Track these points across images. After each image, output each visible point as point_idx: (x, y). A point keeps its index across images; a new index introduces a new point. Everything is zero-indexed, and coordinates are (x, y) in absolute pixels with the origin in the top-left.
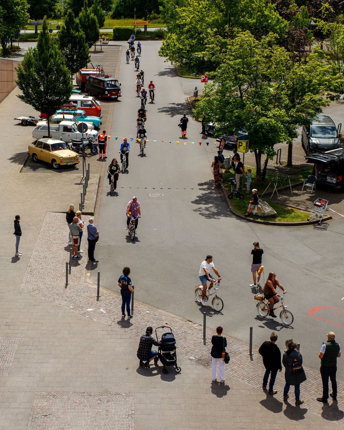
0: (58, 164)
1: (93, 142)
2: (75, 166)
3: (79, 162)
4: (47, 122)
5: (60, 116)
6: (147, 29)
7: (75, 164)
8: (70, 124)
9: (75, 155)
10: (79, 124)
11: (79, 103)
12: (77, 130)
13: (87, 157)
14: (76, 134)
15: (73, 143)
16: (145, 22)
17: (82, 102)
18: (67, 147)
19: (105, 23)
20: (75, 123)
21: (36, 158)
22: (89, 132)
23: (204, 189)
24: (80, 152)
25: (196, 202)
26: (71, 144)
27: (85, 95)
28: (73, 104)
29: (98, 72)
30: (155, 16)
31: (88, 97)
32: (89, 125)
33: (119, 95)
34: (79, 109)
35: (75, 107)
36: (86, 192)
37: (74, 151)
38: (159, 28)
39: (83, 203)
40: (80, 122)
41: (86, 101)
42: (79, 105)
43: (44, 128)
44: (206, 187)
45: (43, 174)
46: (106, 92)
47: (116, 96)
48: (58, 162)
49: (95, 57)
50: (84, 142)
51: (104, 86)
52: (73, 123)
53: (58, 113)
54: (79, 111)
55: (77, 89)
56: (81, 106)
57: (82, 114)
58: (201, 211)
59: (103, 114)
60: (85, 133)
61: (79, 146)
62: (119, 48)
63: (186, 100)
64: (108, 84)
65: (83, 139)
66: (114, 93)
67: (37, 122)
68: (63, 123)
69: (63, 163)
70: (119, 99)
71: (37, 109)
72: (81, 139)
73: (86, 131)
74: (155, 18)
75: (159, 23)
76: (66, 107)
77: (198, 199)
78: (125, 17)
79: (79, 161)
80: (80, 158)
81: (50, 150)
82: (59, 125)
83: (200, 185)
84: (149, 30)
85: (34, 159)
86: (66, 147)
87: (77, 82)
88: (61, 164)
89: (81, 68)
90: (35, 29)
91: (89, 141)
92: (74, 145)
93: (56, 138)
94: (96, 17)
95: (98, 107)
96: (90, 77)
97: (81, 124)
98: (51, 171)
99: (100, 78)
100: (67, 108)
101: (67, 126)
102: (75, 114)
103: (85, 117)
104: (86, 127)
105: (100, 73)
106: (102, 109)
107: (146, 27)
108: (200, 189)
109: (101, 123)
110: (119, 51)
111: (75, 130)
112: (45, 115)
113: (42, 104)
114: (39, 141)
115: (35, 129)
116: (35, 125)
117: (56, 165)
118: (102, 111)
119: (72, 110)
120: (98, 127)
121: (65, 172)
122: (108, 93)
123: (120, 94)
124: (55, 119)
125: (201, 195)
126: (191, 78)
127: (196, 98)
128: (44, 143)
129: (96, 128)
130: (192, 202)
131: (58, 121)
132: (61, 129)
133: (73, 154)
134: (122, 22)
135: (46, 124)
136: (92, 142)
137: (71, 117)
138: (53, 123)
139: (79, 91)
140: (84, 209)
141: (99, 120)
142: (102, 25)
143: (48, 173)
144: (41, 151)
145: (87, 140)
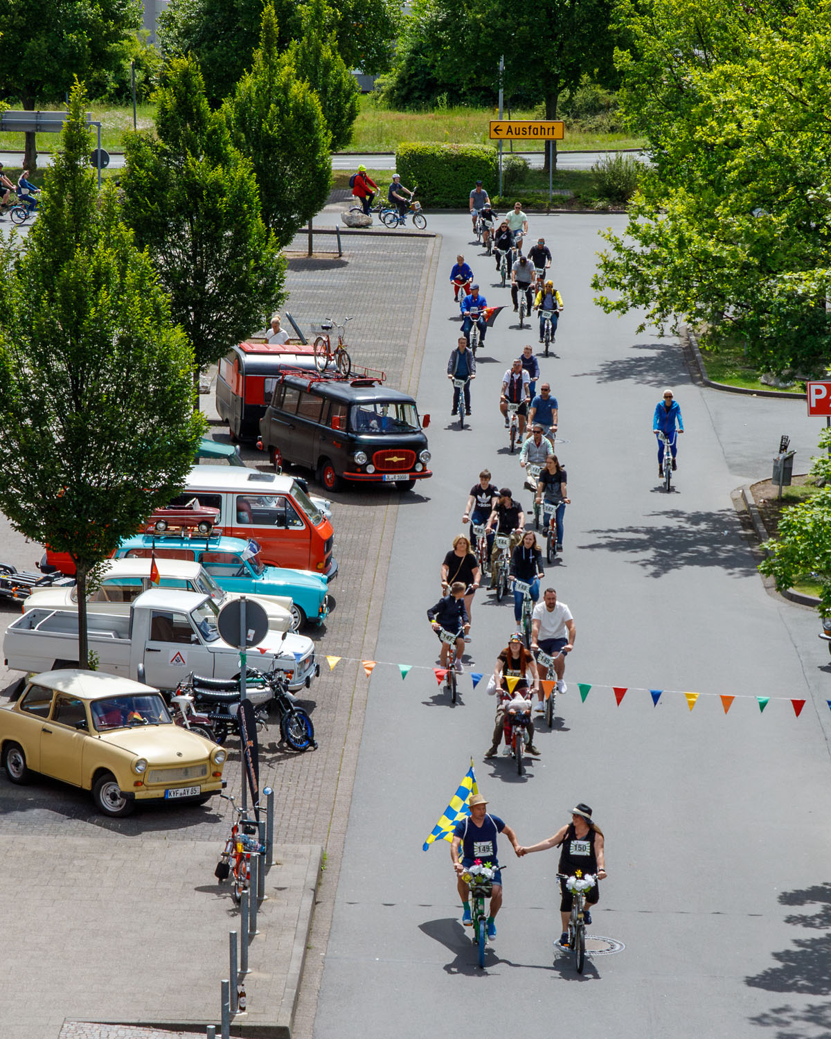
0: (123, 794)
1: (293, 692)
2: (207, 804)
3: (224, 785)
4: (72, 595)
5: (140, 567)
6: (555, 161)
7: (206, 796)
8: (182, 603)
9: (207, 754)
10: (225, 603)
11: (229, 504)
12: (215, 635)
13: (264, 759)
14: (213, 652)
15: (195, 694)
16: (548, 125)
17: (243, 500)
18: (170, 715)
19: (357, 125)
20: (209, 601)
21: (17, 764)
22: (272, 642)
23: (806, 921)
24: (229, 738)
25: (769, 981)
26: (188, 698)
27: (259, 468)
28: (198, 508)
29: (322, 361)
30: (596, 99)
31: (271, 479)
32: (277, 609)
33: (419, 468)
34: (229, 532)
35: (208, 522)
36: (253, 928)
37: (201, 733)
38: (613, 155)
39: (237, 978)
40: (232, 596)
41: (261, 496)
42: (227, 516)
43: (57, 620)
44: (813, 909)
45: (51, 840)
46: (360, 457)
47: (407, 477)
48: (124, 783)
49: (310, 287)
50: (248, 691)
51: (349, 429)
52: (200, 598)
53: (130, 553)
54: (228, 545)
55: (218, 439)
56: (239, 520)
57: (244, 558)
58: (788, 1023)
59: (345, 561)
60: (254, 649)
61: (225, 711)
62: (423, 249)
63: (735, 500)
64: (366, 418)
65: (244, 677)
66: (395, 459)
67: (25, 590)
68: (150, 599)
69: (148, 788)
70: (419, 487)
71: (29, 529)
72: (237, 677)
73: (259, 637)
74: (595, 108)
75: (613, 130)
76: (167, 524)
77: (779, 965)
78: (456, 100)
79: (224, 779)
80: (227, 764)
81: (83, 727)
82: (132, 610)
83: (791, 898)
84: (566, 162)
85: (11, 768)
86: (163, 716)
87: (221, 406)
88: (139, 795)
89: (242, 336)
90: (22, 148)
91: (272, 686)
92: (201, 703)
93: (116, 670)
94: (314, 99)
95: (320, 528)
96: (284, 384)
97: (235, 605)
98: (89, 826)
99: (329, 389)
100: (172, 528)
101: (171, 614)
102: (207, 559)
103: (257, 572)
104: (258, 621)
105: (333, 363)
106: (336, 537)
107: (550, 151)
108: (790, 920)
109: (332, 603)
110: (422, 259)
111: (205, 636)
112: (65, 557)
113: (51, 509)
114: (34, 685)
115: (18, 625)
116: (18, 607)
117: (114, 797)
118: (339, 544)
119: (195, 539)
120: (319, 620)
121: (154, 833)
122: (370, 461)
123: (424, 465)
124: (112, 580)
125: (795, 949)
126: (760, 394)
127: (786, 491)
128: (60, 693)
129: (310, 626)
130: (751, 982)
131: (128, 592)
132: (143, 628)
133: (197, 747)
134: (440, 123)
135: (70, 603)
136: (286, 689)
137: (190, 570)
138: (102, 599)
139: (229, 450)
140: (243, 1009)
141: (323, 587)
142: (342, 139)
143: (74, 834)
144: (44, 730)
145: (263, 683)
